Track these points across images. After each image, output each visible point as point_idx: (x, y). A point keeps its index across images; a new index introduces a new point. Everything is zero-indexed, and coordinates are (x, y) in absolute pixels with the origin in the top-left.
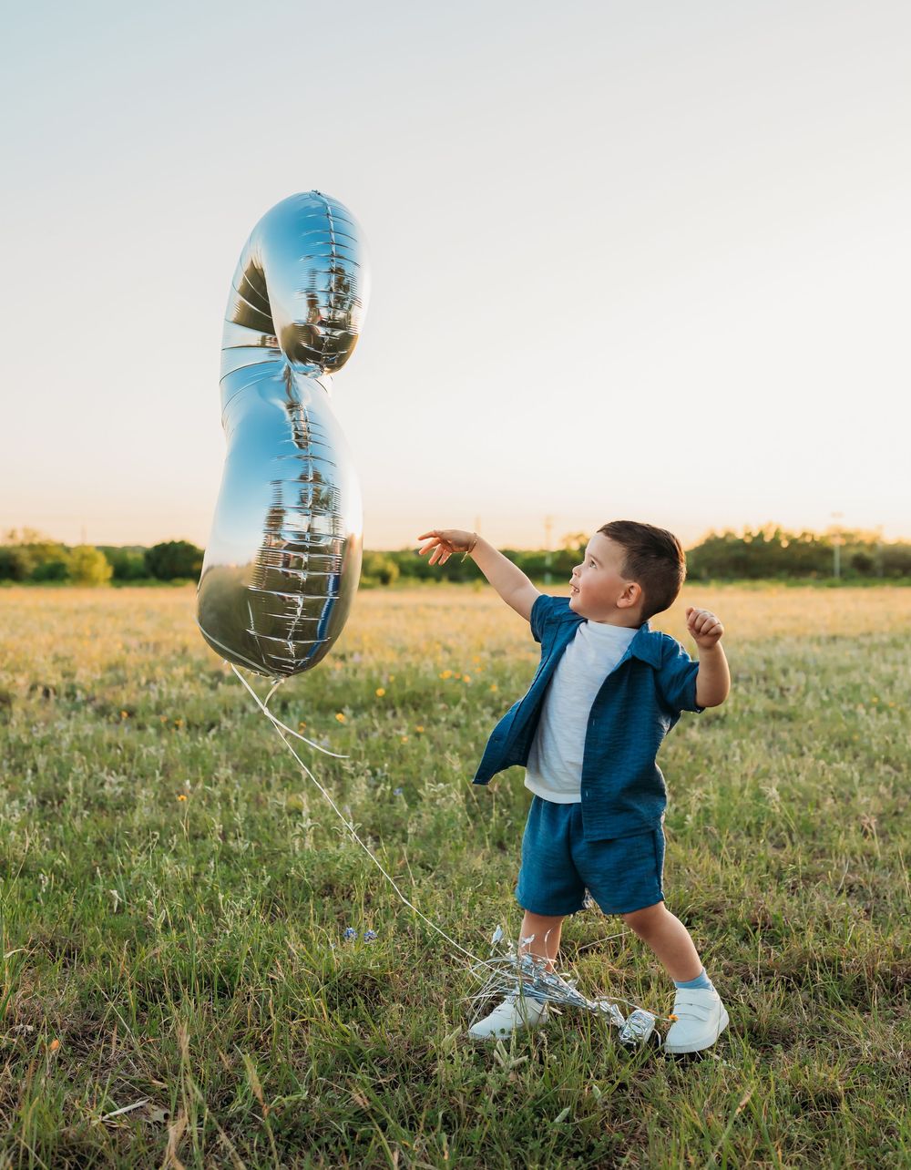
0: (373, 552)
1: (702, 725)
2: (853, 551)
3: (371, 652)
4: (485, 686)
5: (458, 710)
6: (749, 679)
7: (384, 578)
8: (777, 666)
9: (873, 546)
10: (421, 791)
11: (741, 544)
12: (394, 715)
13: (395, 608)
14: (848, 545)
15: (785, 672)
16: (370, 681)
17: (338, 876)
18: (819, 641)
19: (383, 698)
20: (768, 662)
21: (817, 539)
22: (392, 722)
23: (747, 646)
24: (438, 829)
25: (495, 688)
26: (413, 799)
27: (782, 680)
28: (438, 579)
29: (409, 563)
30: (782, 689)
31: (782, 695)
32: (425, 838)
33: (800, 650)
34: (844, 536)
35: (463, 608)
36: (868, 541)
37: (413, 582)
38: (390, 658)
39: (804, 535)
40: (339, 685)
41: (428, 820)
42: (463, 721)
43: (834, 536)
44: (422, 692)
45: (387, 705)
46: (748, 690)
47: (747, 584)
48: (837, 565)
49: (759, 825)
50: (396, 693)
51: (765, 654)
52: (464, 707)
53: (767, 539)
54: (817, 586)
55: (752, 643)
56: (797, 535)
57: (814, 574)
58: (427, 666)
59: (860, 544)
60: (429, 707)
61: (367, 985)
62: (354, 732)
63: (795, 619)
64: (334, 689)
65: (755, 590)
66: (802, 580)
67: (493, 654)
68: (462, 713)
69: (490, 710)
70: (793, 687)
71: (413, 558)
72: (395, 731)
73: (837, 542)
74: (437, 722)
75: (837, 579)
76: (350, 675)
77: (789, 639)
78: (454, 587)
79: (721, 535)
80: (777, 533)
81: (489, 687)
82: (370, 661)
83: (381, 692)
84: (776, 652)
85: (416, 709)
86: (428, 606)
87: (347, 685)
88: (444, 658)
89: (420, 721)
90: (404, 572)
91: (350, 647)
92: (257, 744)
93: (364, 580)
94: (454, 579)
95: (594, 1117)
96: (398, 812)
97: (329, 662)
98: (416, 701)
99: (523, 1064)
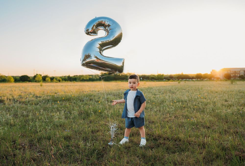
0: (57, 77)
1: (110, 102)
3: (60, 92)
5: (75, 101)
6: (116, 96)
7: (59, 81)
8: (120, 94)
12: (65, 102)
13: (62, 86)
16: (61, 97)
19: (63, 99)
20: (119, 93)
21: (125, 74)
22: (65, 103)
23: (116, 91)
24: (74, 117)
26: (71, 113)
28: (68, 81)
29: (63, 78)
30: (121, 97)
31: (121, 98)
32: (73, 119)
34: (129, 74)
35: (73, 85)
37: (64, 81)
38: (63, 93)
40: (56, 97)
41: (73, 116)
42: (76, 102)
43: (128, 74)
45: (64, 100)
46: (116, 97)
47: (115, 81)
51: (118, 92)
52: (76, 100)
53: (118, 75)
54: (125, 81)
56: (122, 74)
58: (69, 94)
60: (71, 100)
62: (60, 104)
63: (122, 86)
64: (55, 98)
65: (116, 82)
66: (123, 81)
69: (80, 101)
71: (64, 78)
72: (66, 104)
73: (128, 75)
74: (72, 103)
76: (58, 96)
77: (122, 90)
78: (71, 82)
82: (60, 94)
83: (63, 98)
85: (68, 101)
86: (67, 85)
87: (57, 97)
88: (71, 93)
89: (69, 103)
90: (62, 80)
91: (56, 92)
92: (45, 107)
93: (56, 81)
94: (70, 81)
95: (101, 151)
96: (68, 115)
97: (54, 94)
98: (68, 99)
99: (91, 146)
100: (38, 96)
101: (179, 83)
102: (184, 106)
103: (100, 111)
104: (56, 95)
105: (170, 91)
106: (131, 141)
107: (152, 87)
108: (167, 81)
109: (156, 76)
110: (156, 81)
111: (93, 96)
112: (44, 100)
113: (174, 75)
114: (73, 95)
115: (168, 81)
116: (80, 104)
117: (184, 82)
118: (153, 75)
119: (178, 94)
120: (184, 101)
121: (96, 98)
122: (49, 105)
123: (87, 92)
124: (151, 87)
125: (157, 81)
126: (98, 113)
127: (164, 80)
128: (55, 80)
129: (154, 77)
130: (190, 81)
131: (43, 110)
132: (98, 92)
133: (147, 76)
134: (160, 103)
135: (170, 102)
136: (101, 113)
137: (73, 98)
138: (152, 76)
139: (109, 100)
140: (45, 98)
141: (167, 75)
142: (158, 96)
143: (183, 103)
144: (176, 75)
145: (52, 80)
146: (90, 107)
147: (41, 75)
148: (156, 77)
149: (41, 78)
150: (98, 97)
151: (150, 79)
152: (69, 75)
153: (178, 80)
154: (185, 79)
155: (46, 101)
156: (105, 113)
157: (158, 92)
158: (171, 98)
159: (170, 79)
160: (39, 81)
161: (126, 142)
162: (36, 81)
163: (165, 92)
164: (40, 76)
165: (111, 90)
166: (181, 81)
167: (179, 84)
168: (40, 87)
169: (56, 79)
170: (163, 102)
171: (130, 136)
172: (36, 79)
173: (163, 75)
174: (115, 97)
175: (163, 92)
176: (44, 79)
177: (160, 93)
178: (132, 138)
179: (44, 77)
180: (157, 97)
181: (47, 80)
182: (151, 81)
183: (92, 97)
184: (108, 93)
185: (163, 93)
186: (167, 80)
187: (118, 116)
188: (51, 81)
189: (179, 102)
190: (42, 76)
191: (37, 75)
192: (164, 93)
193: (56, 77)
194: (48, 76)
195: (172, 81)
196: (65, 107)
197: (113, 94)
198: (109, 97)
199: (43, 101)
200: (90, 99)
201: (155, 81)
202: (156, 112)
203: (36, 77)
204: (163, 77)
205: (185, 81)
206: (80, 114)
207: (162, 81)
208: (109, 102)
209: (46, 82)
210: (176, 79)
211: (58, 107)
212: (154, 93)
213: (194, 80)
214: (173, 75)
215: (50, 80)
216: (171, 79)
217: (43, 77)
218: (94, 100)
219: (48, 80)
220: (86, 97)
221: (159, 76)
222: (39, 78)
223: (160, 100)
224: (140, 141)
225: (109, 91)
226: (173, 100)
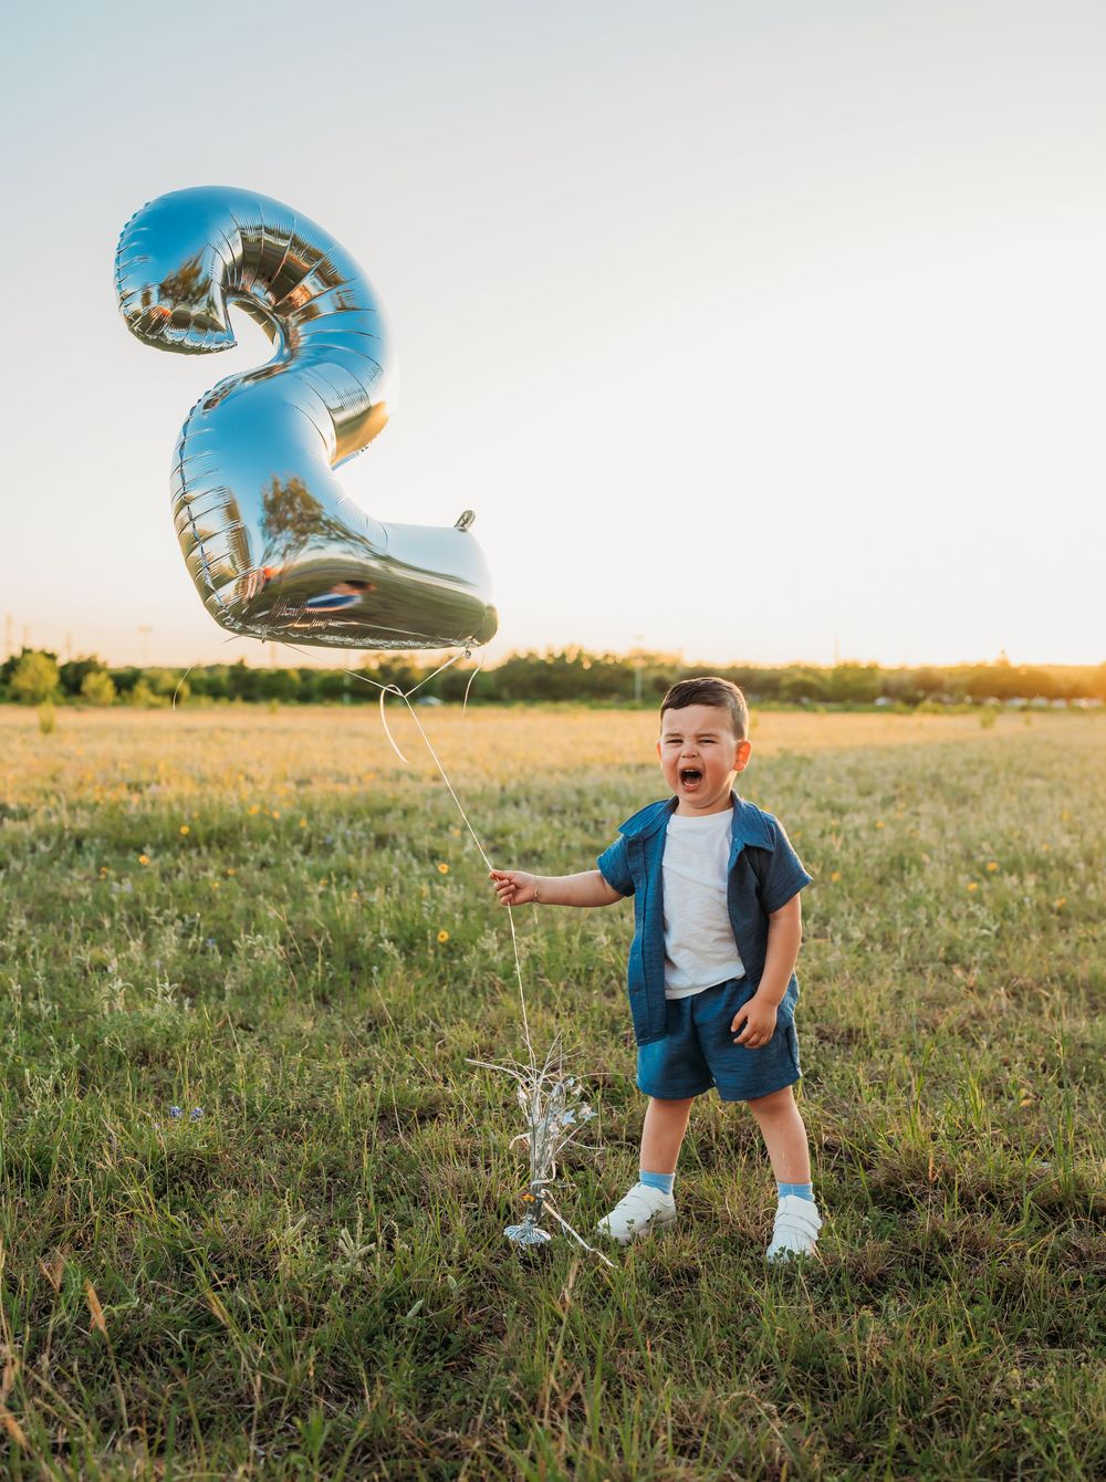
0: (160, 669)
1: (519, 860)
2: (654, 674)
3: (168, 782)
4: (292, 820)
5: (266, 848)
6: (563, 812)
7: (174, 696)
8: (590, 799)
9: (673, 669)
10: (236, 943)
11: (543, 665)
12: (199, 853)
13: (189, 731)
14: (649, 667)
15: (597, 803)
16: (172, 818)
17: (153, 1041)
18: (627, 768)
19: (187, 836)
20: (580, 793)
21: (619, 661)
22: (196, 861)
23: (558, 775)
24: (255, 983)
25: (304, 823)
26: (227, 949)
27: (596, 812)
28: (232, 698)
29: (201, 681)
30: (596, 822)
31: (597, 829)
32: (242, 993)
33: (614, 779)
34: (645, 658)
35: (261, 731)
36: (668, 663)
37: (205, 701)
38: (189, 789)
39: (607, 656)
40: (136, 820)
41: (245, 975)
42: (272, 860)
43: (636, 658)
44: (228, 828)
45: (192, 842)
46: (563, 824)
47: (548, 705)
48: (638, 687)
49: (589, 973)
50: (201, 830)
51: (577, 784)
52: (274, 845)
53: (570, 660)
54: (620, 708)
55: (564, 771)
56: (599, 656)
57: (616, 696)
58: (232, 797)
59: (661, 666)
60: (236, 845)
61: (194, 1167)
62: (157, 874)
63: (602, 744)
64: (131, 826)
65: (557, 712)
66: (605, 702)
67: (301, 783)
68: (270, 851)
69: (300, 847)
70: (608, 820)
71: (205, 675)
72: (202, 873)
73: (638, 664)
74: (245, 861)
75: (638, 702)
76: (148, 809)
77: (599, 768)
78: (249, 707)
79: (523, 655)
80: (580, 655)
81: (298, 822)
82: (169, 793)
83: (185, 830)
84: (588, 782)
85: (221, 847)
86: (224, 729)
87: (146, 820)
88: (247, 790)
89: (227, 861)
90: (195, 690)
91: (145, 776)
92: (51, 889)
93: (153, 699)
94: (249, 698)
95: (450, 1309)
96: (211, 964)
97: (123, 794)
98: (221, 838)
99: (370, 1254)
100: (13, 806)
101: (985, 725)
102: (1057, 904)
103: (444, 936)
104: (135, 799)
105: (936, 781)
106: (693, 1211)
107: (809, 755)
108: (900, 713)
109: (829, 676)
110: (829, 711)
111: (400, 813)
112: (47, 841)
113: (951, 672)
114: (255, 809)
115: (909, 713)
116: (304, 876)
117: (1022, 717)
118: (807, 671)
119: (996, 811)
120: (1052, 863)
121: (418, 824)
122: (76, 883)
123: (354, 781)
124: (797, 753)
125: (832, 706)
126: (431, 952)
127: (881, 701)
128: (141, 690)
129: (809, 679)
130: (1057, 710)
131: (24, 922)
132: (433, 785)
133: (762, 671)
134: (877, 873)
135: (957, 869)
136: (452, 950)
137: (255, 825)
138: (799, 676)
139: (513, 845)
140: (54, 820)
141: (902, 670)
142: (860, 820)
143: (1045, 876)
144: (965, 670)
145: (124, 693)
146: (377, 897)
147: (52, 657)
148: (823, 679)
149: (52, 679)
150: (433, 825)
151: (785, 694)
152: (242, 661)
153: (977, 704)
154: (1019, 695)
155: (61, 845)
156: (484, 953)
157: (853, 788)
158: (950, 833)
159: (921, 694)
160: (34, 699)
161: (655, 1222)
162: (17, 698)
163: (904, 788)
164: (43, 661)
165: (522, 770)
166: (999, 710)
167: (989, 733)
168: (38, 736)
169: (153, 685)
170: (900, 865)
171: (686, 1165)
172: (21, 681)
173: (872, 670)
174: (556, 824)
175: (892, 792)
176: (73, 681)
177: (868, 801)
178: (703, 1183)
179: (70, 671)
180: (849, 827)
181: (90, 694)
182: (789, 706)
183: (391, 824)
184: (503, 789)
185: (888, 802)
186: (899, 705)
187: (583, 978)
188: (118, 699)
189: (1013, 867)
190: (62, 661)
191: (29, 657)
192: (893, 798)
193: (153, 668)
194: (100, 660)
195: (935, 712)
196: (198, 893)
197: (540, 798)
198: (513, 825)
199: (42, 847)
200: (372, 835)
201: (821, 707)
202: (862, 946)
203: (19, 669)
204: (876, 684)
205: (1024, 709)
206: (301, 952)
207: (869, 706)
208: (514, 858)
209: (83, 703)
210: (961, 700)
211: (143, 897)
212: (824, 800)
213: (1083, 703)
214: (944, 670)
215: (109, 689)
216: (924, 698)
217: (64, 668)
218: (402, 840)
219: (97, 692)
220: (351, 822)
221: (848, 677)
222: (40, 674)
223: (877, 852)
224: (771, 1215)
225: (511, 776)
226: (969, 857)
